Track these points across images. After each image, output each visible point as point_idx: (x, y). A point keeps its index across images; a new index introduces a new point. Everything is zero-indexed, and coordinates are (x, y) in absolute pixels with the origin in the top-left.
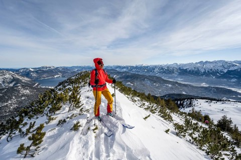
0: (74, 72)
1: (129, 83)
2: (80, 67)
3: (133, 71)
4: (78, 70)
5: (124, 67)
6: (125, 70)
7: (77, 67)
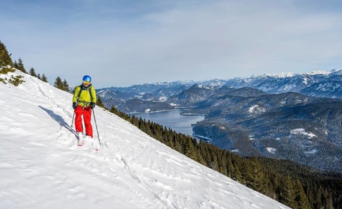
0: (136, 100)
1: (301, 130)
2: (153, 86)
3: (317, 92)
4: (145, 97)
5: (287, 81)
6: (287, 88)
7: (145, 86)
